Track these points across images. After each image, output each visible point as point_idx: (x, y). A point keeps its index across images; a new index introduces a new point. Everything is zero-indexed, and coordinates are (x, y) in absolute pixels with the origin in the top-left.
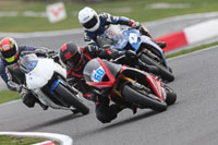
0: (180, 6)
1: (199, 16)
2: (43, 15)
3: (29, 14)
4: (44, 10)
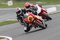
0: (44, 3)
1: (49, 6)
2: (7, 4)
3: (3, 3)
4: (7, 2)
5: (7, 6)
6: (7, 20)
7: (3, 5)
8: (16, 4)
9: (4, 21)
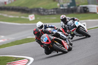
2: (27, 18)
3: (23, 17)
4: (28, 16)
5: (28, 21)
6: (28, 37)
7: (23, 19)
8: (38, 18)
9: (24, 38)
